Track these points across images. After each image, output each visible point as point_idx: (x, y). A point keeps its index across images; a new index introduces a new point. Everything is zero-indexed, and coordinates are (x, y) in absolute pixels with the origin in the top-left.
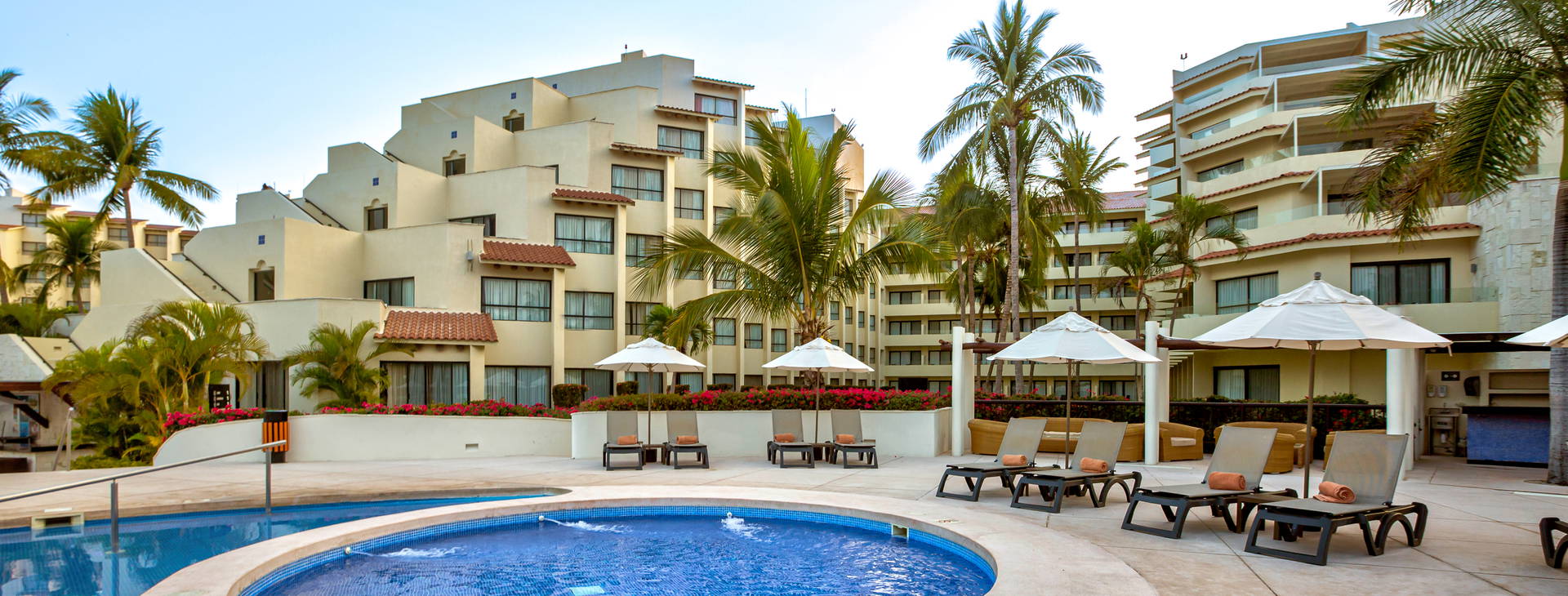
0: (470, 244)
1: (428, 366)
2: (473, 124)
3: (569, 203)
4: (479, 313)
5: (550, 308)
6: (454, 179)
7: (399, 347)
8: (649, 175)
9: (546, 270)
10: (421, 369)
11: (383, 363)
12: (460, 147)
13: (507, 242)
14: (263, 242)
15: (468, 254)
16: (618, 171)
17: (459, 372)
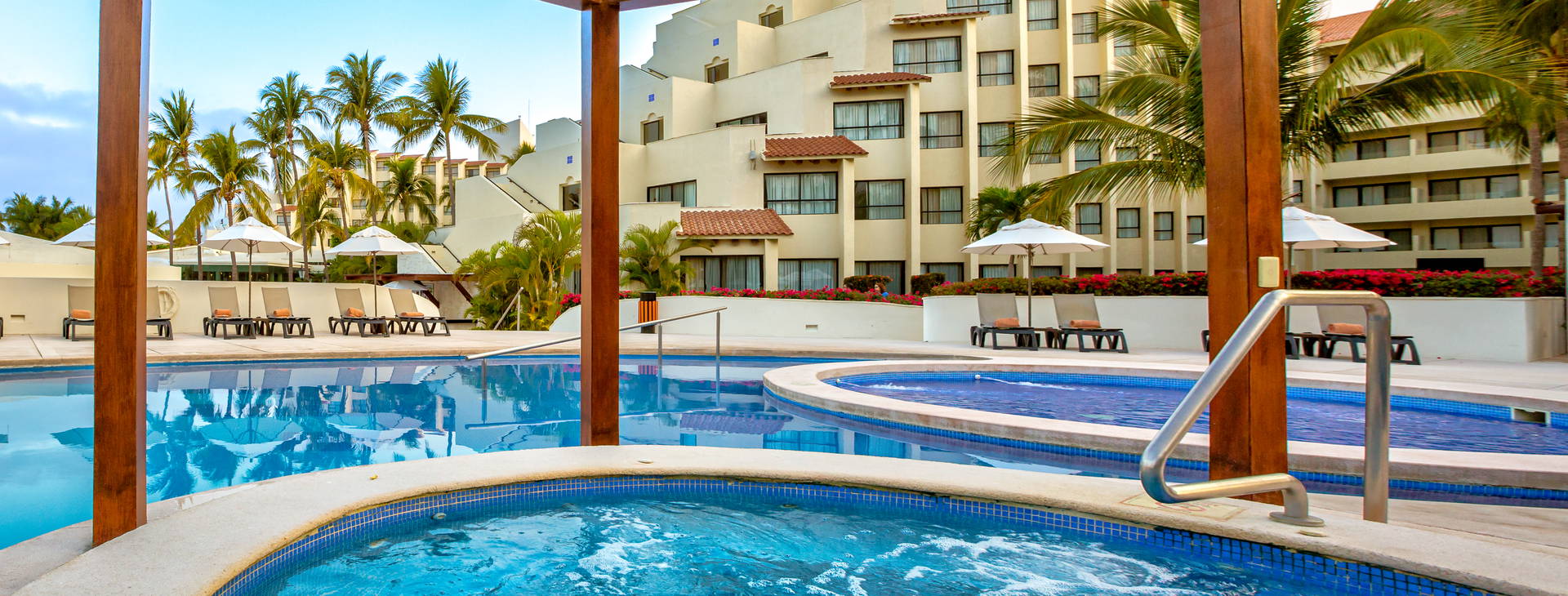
0: (752, 144)
1: (723, 259)
2: (736, 27)
3: (848, 90)
4: (763, 209)
5: (837, 200)
6: (721, 84)
7: (697, 243)
8: (940, 45)
9: (833, 161)
10: (717, 263)
11: (683, 258)
12: (722, 52)
13: (783, 138)
14: (571, 162)
15: (750, 154)
16: (901, 46)
17: (753, 266)
